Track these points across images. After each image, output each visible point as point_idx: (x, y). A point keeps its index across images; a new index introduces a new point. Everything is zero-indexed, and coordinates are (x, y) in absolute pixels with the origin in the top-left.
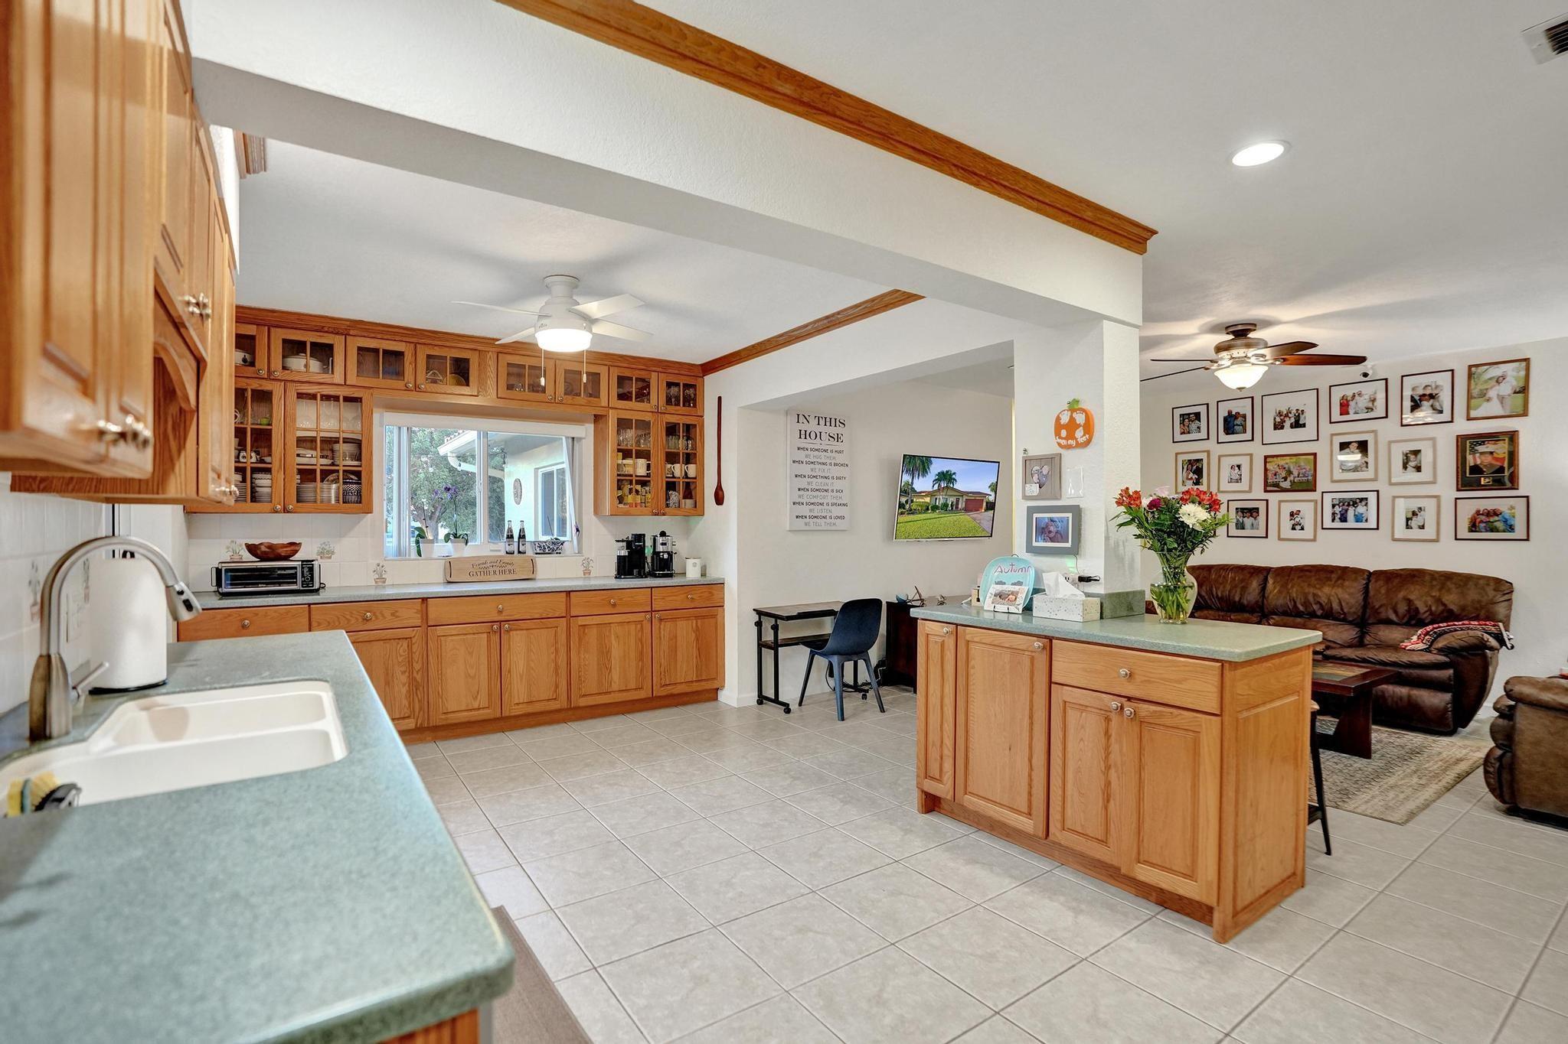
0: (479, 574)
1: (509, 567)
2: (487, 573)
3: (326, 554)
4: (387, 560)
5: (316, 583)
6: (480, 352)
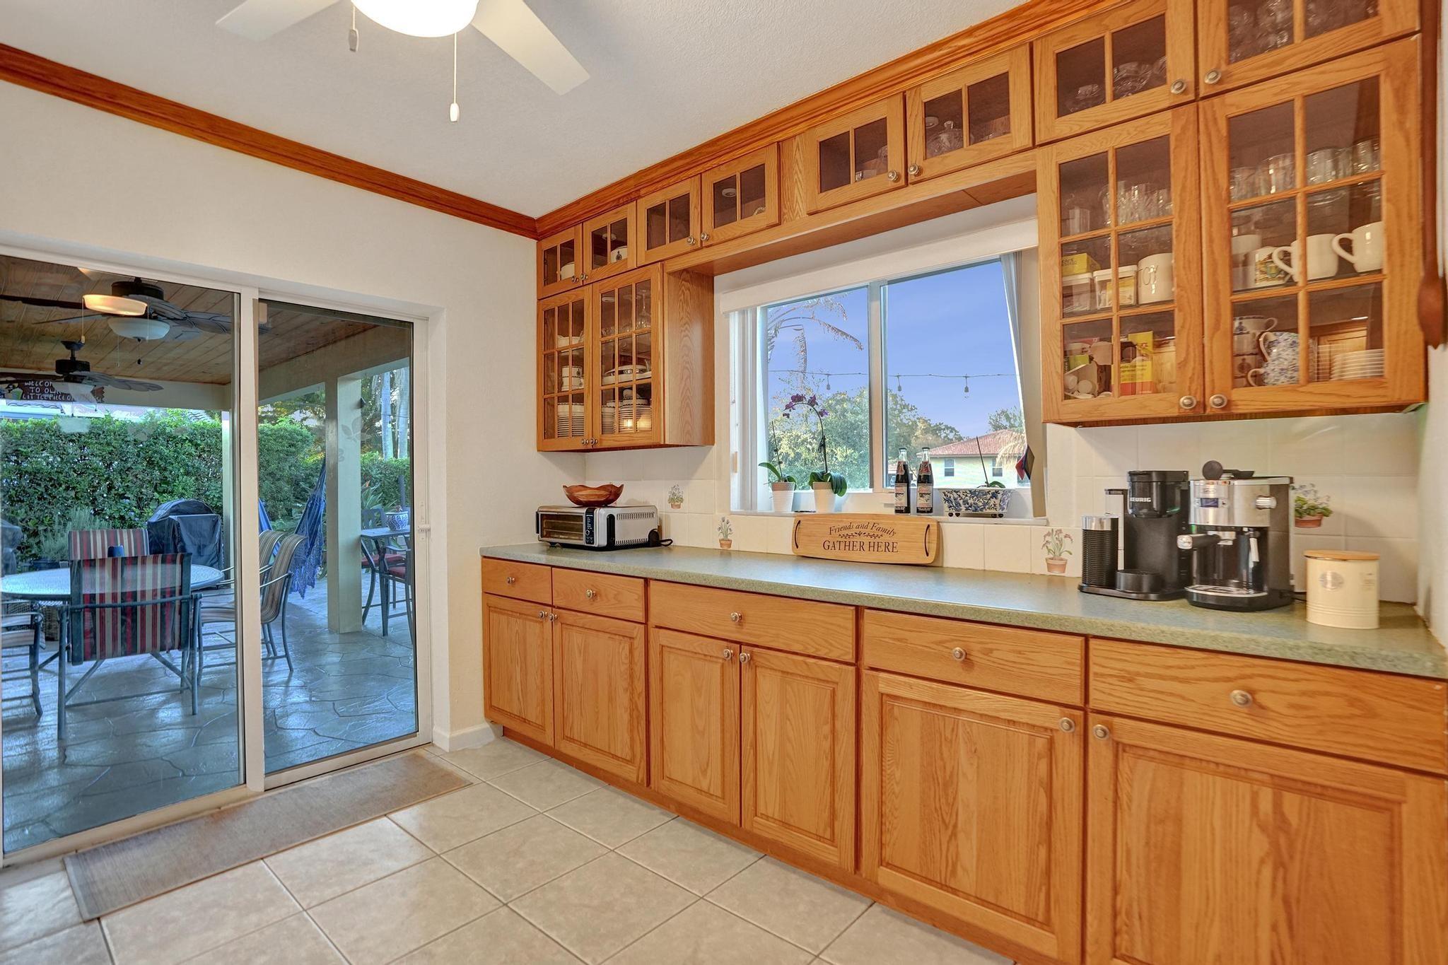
0: (837, 546)
1: (886, 538)
2: (849, 546)
3: (676, 501)
4: (732, 513)
5: (601, 539)
6: (779, 145)
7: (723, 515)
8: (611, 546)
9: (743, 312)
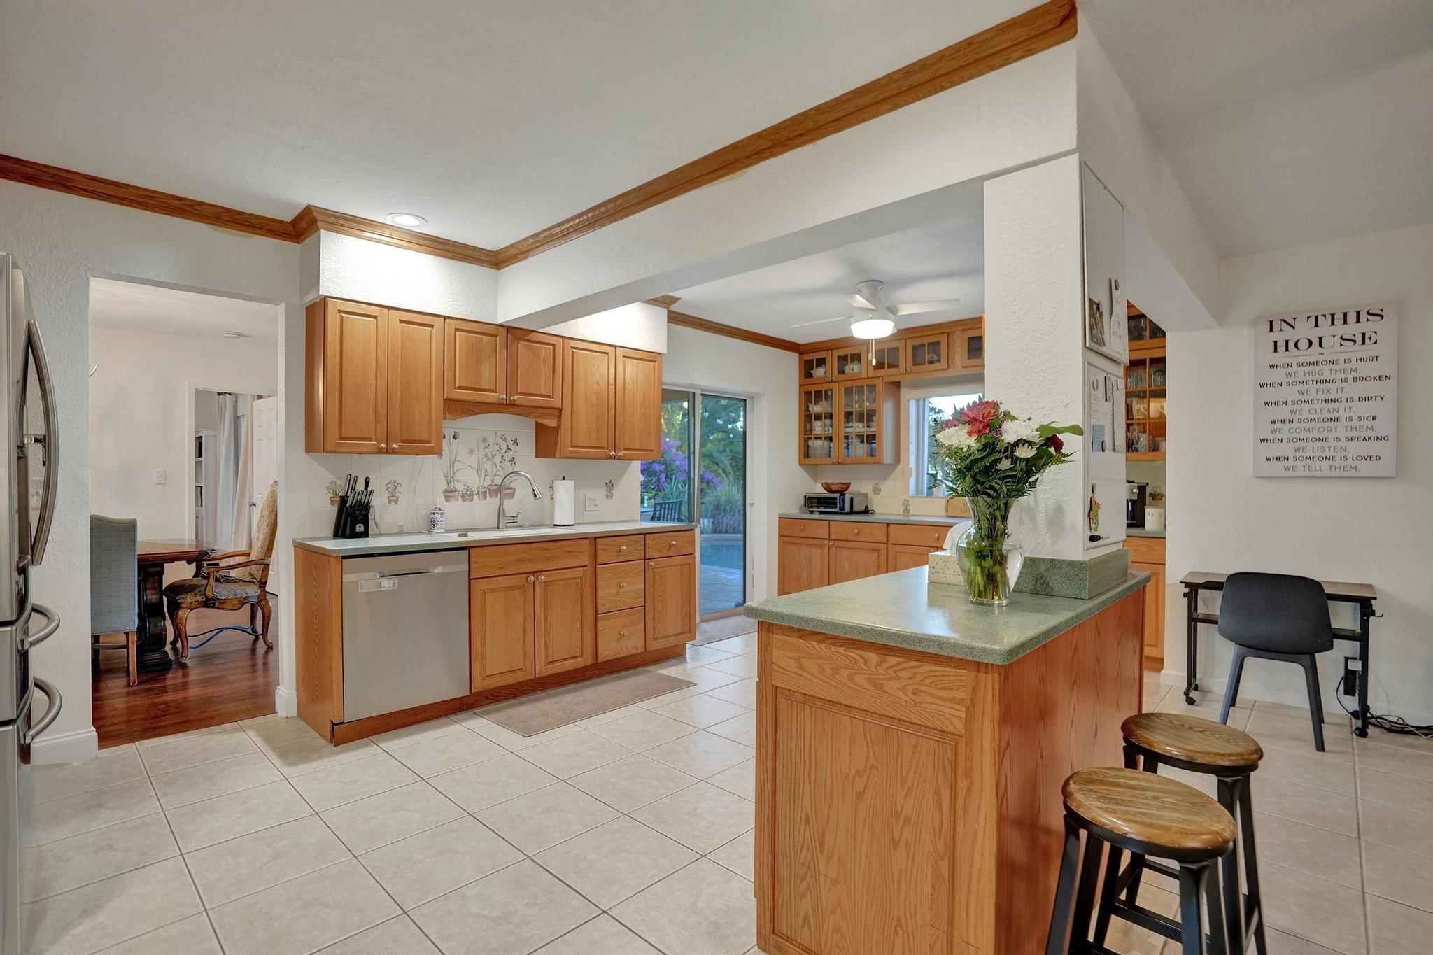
3: (876, 491)
4: (910, 497)
5: (847, 509)
6: (948, 334)
7: (905, 497)
8: (851, 512)
9: (918, 401)
